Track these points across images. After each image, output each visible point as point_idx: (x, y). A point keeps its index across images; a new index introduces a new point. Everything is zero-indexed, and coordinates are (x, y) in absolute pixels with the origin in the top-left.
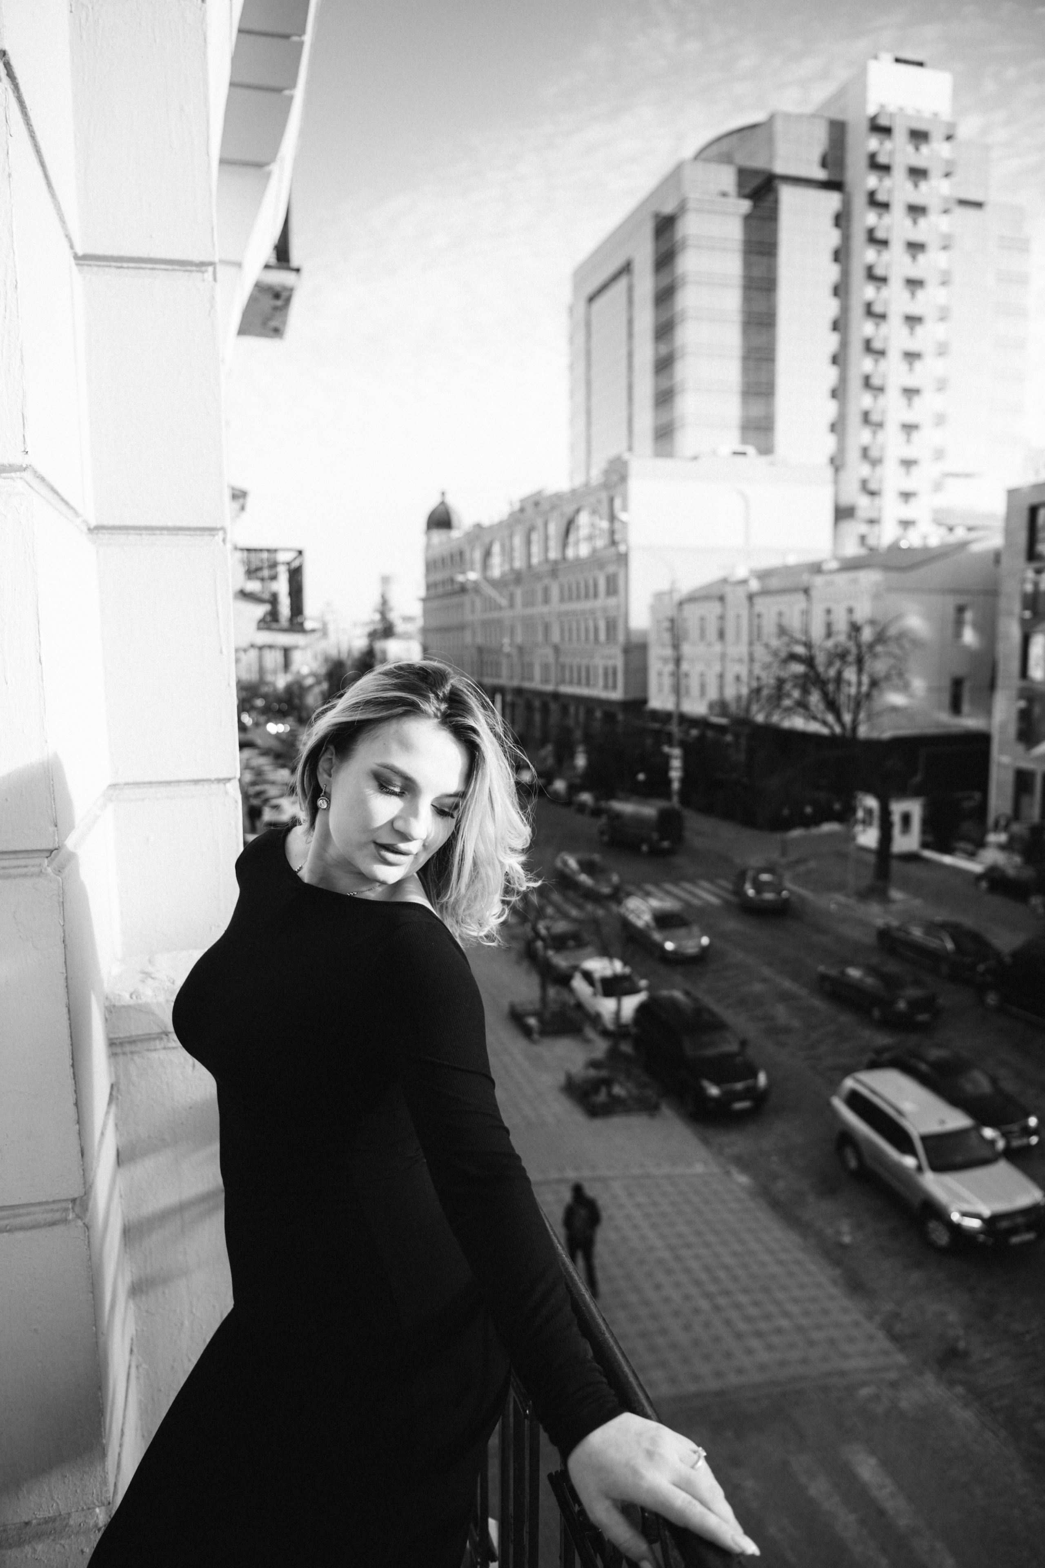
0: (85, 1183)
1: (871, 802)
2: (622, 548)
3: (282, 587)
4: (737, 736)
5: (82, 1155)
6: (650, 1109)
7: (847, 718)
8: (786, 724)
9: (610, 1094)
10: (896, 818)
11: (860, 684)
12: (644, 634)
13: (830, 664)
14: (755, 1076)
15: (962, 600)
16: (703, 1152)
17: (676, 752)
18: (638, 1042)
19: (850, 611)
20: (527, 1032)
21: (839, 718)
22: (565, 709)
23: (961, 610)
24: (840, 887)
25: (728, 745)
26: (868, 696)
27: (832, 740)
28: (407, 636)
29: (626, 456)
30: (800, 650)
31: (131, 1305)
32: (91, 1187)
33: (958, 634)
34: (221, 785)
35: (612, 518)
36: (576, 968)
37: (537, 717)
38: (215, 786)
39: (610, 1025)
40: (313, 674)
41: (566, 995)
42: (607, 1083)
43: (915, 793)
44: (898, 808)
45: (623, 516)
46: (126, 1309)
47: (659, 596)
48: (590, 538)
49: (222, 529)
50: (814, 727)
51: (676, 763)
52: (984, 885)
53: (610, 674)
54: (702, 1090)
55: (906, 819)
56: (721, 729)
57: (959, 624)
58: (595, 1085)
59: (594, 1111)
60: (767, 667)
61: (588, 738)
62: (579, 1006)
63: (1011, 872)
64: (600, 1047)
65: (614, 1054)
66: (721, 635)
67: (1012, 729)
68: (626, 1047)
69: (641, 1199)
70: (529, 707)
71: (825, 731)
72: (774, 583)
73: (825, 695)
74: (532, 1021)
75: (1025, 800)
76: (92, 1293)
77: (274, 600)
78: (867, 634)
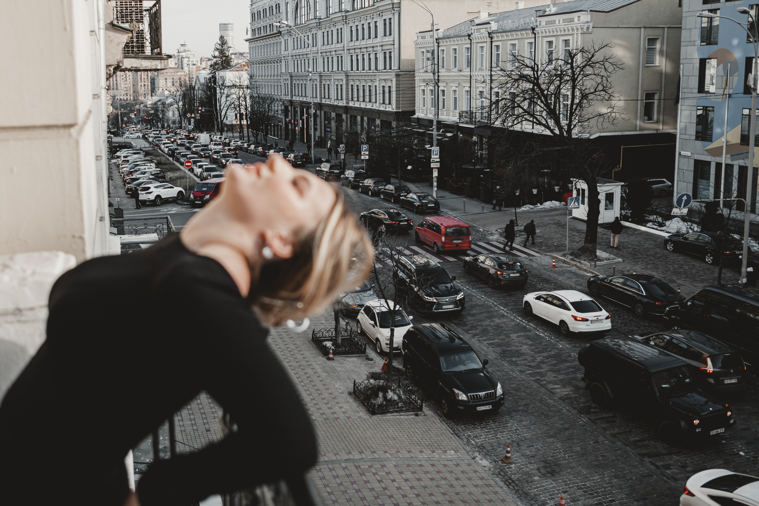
1: (583, 185)
3: (145, 26)
4: (481, 137)
6: (417, 410)
7: (564, 122)
8: (518, 128)
9: (385, 397)
10: (602, 197)
11: (573, 97)
12: (413, 63)
13: (551, 82)
14: (495, 387)
15: (652, 34)
16: (455, 441)
17: (436, 149)
18: (406, 361)
19: (567, 42)
20: (325, 352)
21: (558, 122)
22: (353, 118)
23: (652, 41)
24: (559, 248)
25: (475, 143)
26: (580, 104)
27: (553, 139)
28: (240, 68)
30: (528, 72)
33: (650, 60)
34: (67, 131)
36: (360, 305)
37: (333, 124)
38: (62, 131)
39: (386, 349)
40: (173, 96)
41: (353, 325)
42: (384, 389)
43: (617, 179)
44: (603, 189)
50: (539, 130)
51: (435, 157)
52: (670, 247)
53: (386, 92)
54: (455, 395)
55: (610, 197)
56: (468, 132)
57: (650, 51)
58: (374, 391)
59: (373, 411)
60: (502, 85)
61: (370, 140)
62: (363, 333)
63: (692, 237)
64: (379, 363)
65: (388, 368)
66: (469, 63)
67: (692, 131)
68: (397, 364)
69: (408, 475)
70: (327, 118)
71: (548, 133)
72: (509, 24)
73: (547, 105)
74: (329, 344)
75: (702, 183)
78: (579, 60)
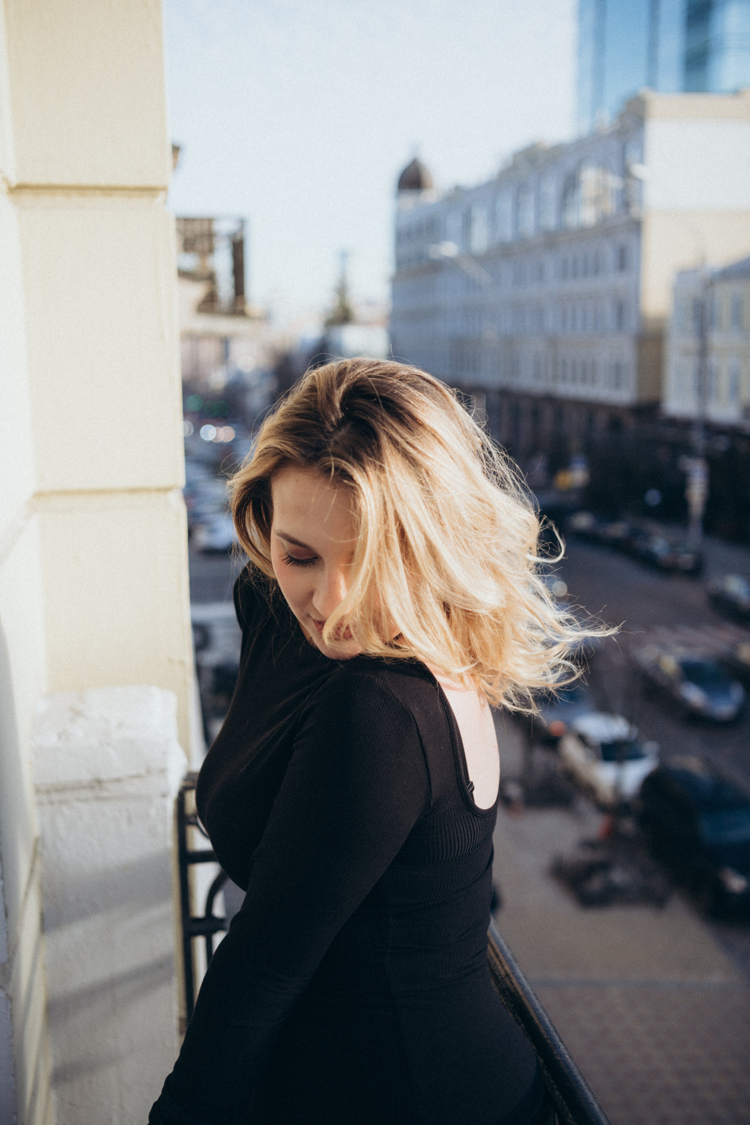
0: (8, 948)
2: (634, 211)
5: (6, 915)
9: (606, 881)
12: (663, 320)
17: (698, 466)
18: (642, 821)
22: (561, 416)
28: (368, 323)
29: (644, 91)
31: (53, 1095)
32: (14, 953)
34: (162, 495)
35: (626, 173)
36: (570, 730)
37: (526, 423)
38: (153, 497)
39: (607, 798)
42: (604, 867)
45: (638, 170)
46: (48, 1098)
47: (683, 275)
48: (597, 200)
49: (164, 189)
58: (589, 870)
61: (588, 449)
64: (596, 824)
65: (612, 833)
68: (628, 825)
70: (516, 413)
76: (14, 1075)
77: (211, 278)
